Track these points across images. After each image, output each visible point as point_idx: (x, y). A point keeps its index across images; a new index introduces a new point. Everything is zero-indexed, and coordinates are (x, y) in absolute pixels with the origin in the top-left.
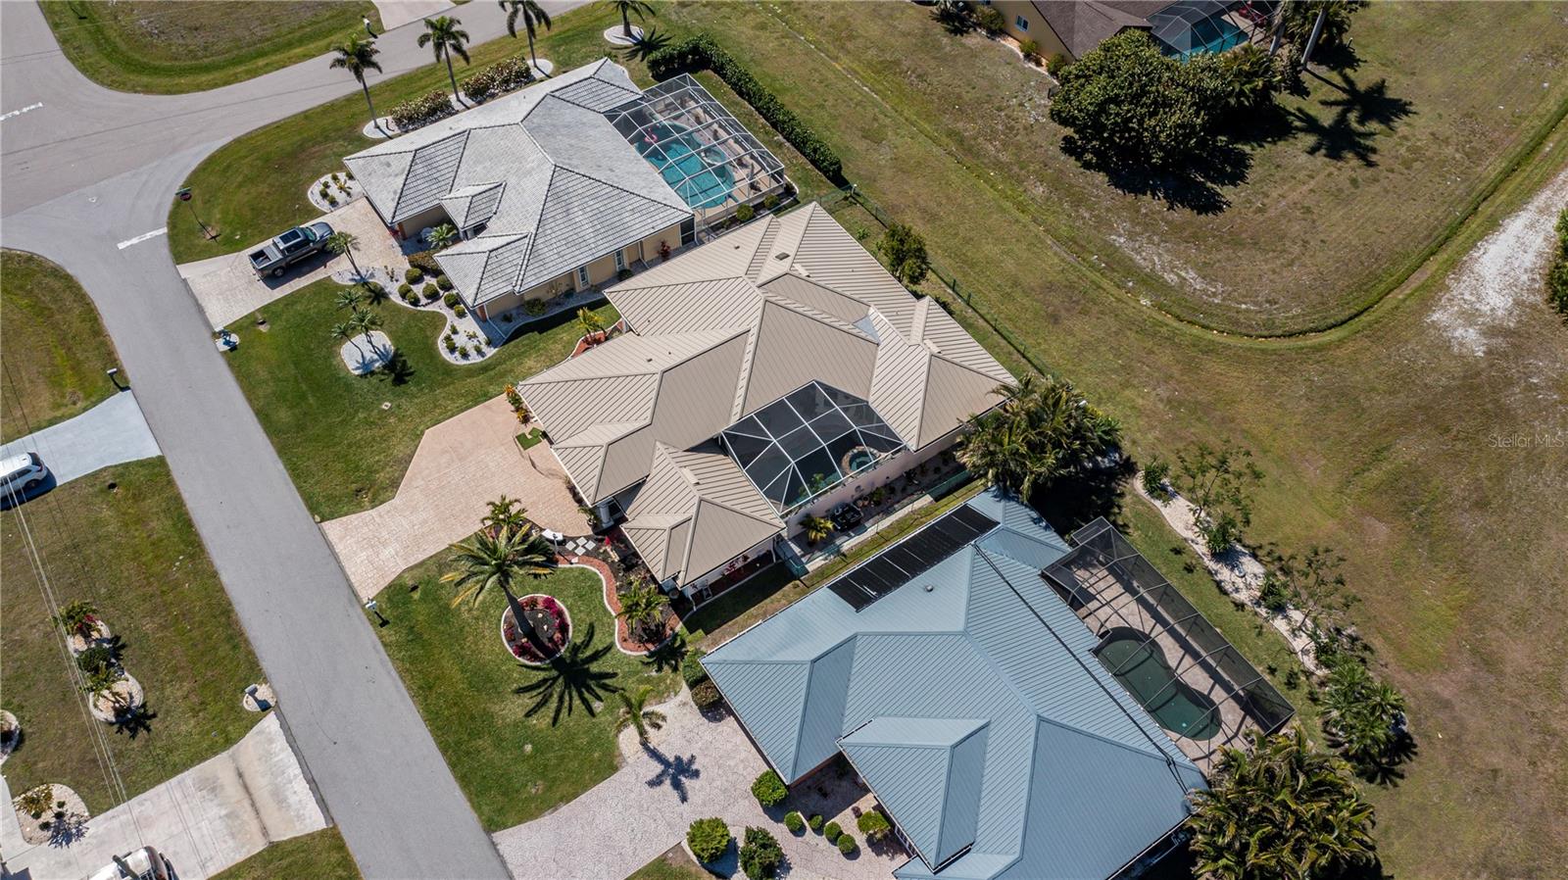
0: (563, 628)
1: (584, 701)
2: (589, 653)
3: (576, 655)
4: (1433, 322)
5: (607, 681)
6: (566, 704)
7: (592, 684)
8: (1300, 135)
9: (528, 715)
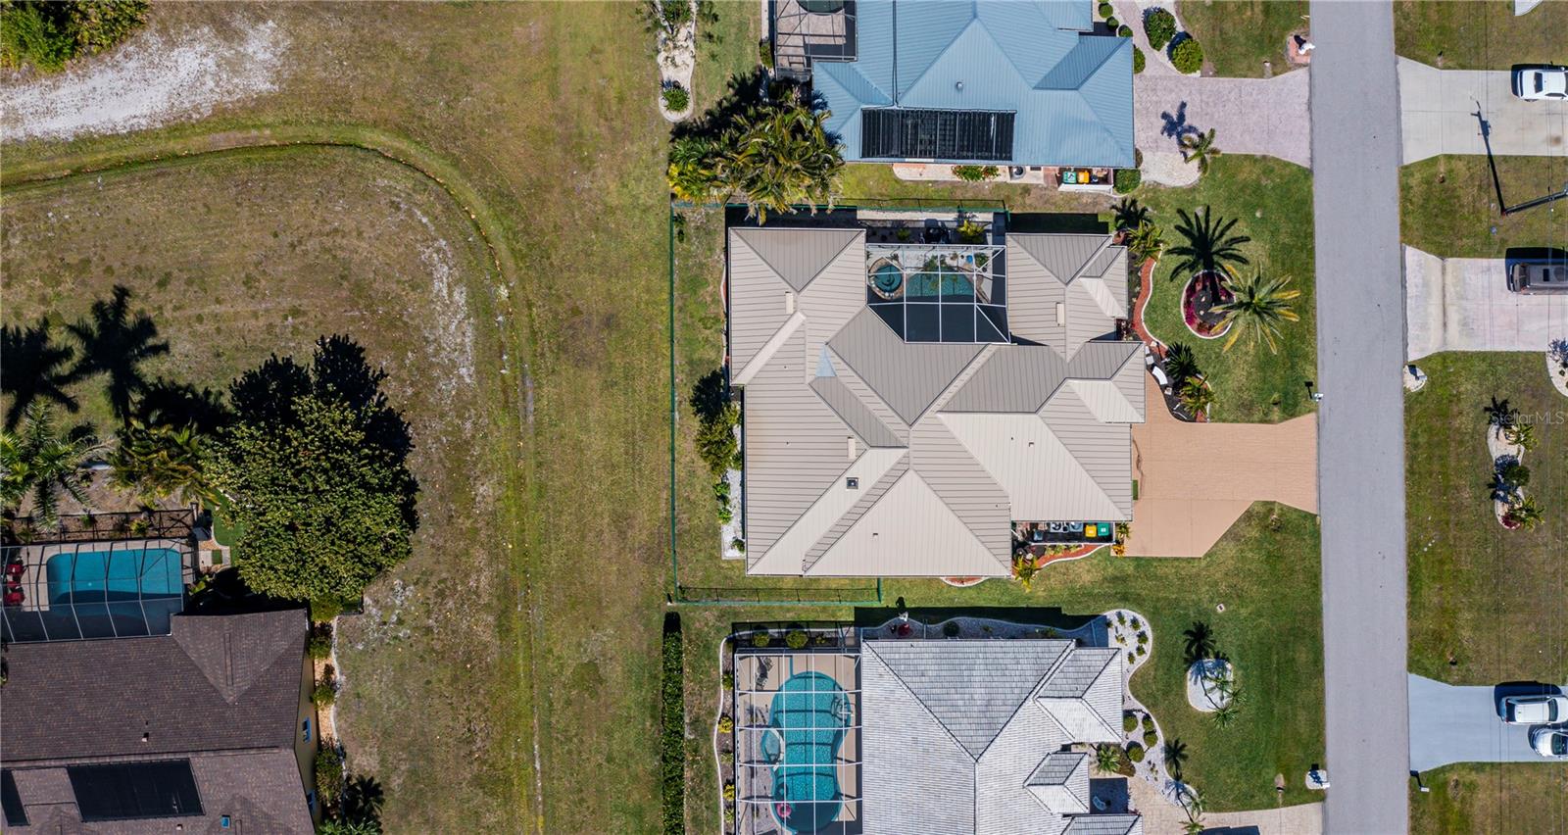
0: (1191, 290)
1: (1207, 222)
2: (1184, 258)
3: (1194, 262)
4: (273, 83)
5: (1184, 225)
6: (1220, 228)
7: (1195, 231)
8: (150, 379)
9: (1248, 239)
